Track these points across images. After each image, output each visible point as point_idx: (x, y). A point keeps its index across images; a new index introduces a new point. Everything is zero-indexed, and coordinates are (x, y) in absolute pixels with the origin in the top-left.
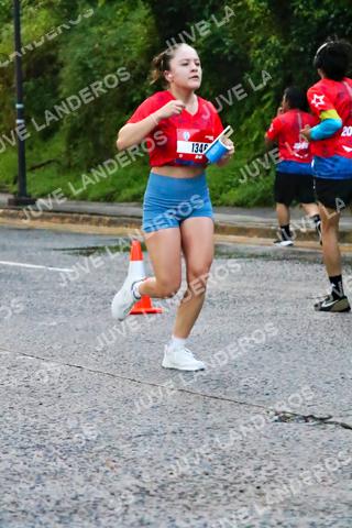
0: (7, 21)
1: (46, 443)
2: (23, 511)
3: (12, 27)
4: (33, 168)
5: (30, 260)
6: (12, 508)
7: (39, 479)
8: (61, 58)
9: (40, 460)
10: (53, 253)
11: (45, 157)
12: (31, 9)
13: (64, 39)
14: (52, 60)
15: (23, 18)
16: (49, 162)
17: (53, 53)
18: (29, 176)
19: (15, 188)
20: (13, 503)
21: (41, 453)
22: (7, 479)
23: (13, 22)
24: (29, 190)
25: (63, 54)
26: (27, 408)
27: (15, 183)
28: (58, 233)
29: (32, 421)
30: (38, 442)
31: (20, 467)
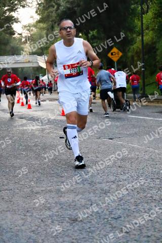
0: (139, 35)
1: (160, 177)
2: (155, 200)
3: (140, 38)
4: (147, 85)
5: (148, 116)
6: (151, 199)
7: (159, 189)
8: (157, 47)
9: (158, 183)
10: (156, 113)
11: (151, 81)
12: (147, 31)
13: (158, 40)
14: (154, 48)
15: (144, 34)
16: (153, 83)
17: (154, 46)
18: (146, 88)
19: (142, 92)
20: (151, 197)
21: (159, 180)
22: (148, 189)
23: (141, 35)
24: (146, 92)
25: (158, 46)
26: (152, 165)
27: (141, 90)
28: (156, 107)
29: (154, 170)
30: (157, 177)
31: (152, 185)
